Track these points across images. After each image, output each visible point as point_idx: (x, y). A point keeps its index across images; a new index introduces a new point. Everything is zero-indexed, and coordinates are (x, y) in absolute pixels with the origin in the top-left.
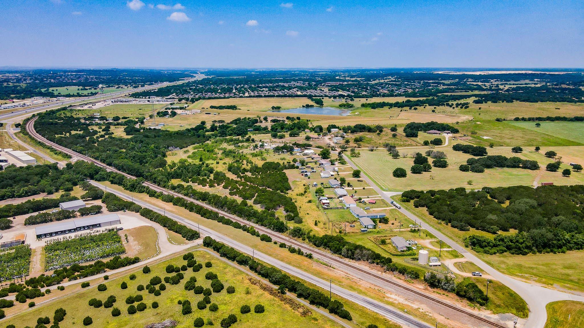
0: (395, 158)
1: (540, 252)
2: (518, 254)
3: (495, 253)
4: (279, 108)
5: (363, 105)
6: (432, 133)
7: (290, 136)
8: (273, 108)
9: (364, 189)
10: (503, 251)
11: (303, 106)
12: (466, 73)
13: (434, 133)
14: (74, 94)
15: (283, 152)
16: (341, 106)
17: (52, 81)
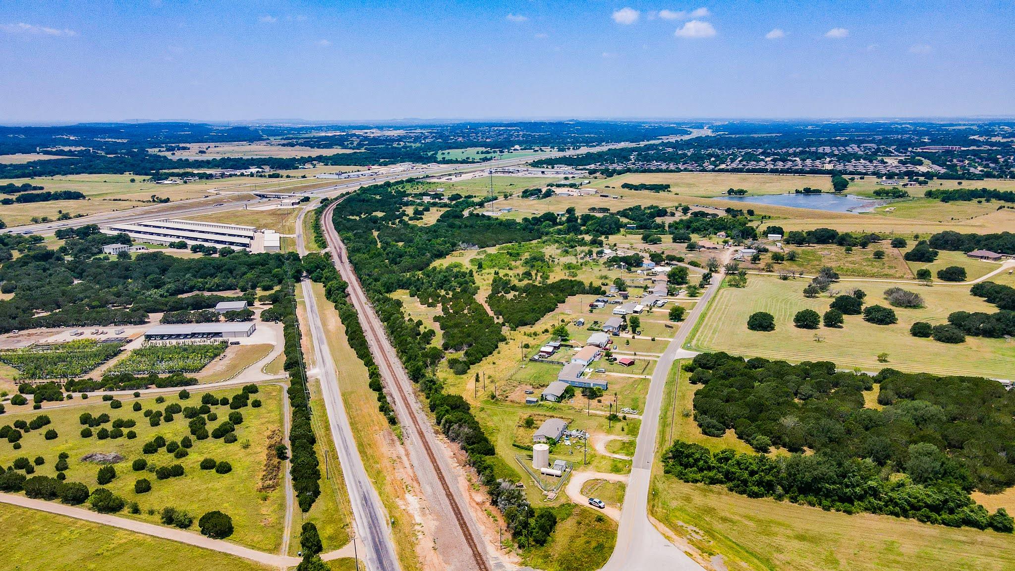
0: (808, 297)
1: (794, 500)
2: (741, 493)
3: (695, 481)
4: (741, 192)
6: (978, 257)
7: (674, 242)
8: (731, 192)
9: (653, 340)
10: (713, 481)
11: (797, 192)
13: (982, 257)
14: (457, 160)
15: (620, 267)
17: (460, 139)
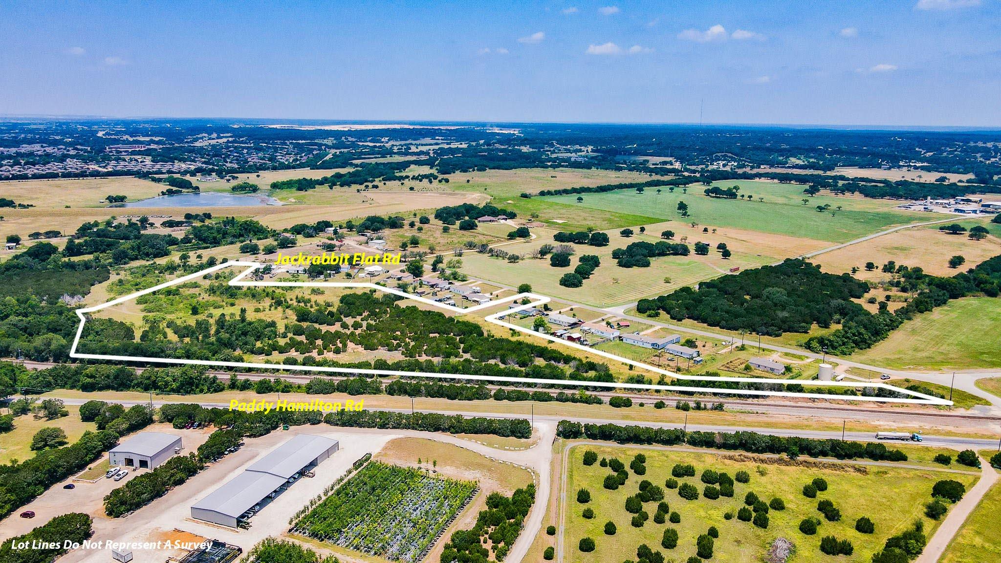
4: (122, 199)
5: (275, 186)
6: (487, 221)
8: (111, 199)
11: (163, 194)
12: (323, 128)
13: (490, 221)
16: (234, 189)
